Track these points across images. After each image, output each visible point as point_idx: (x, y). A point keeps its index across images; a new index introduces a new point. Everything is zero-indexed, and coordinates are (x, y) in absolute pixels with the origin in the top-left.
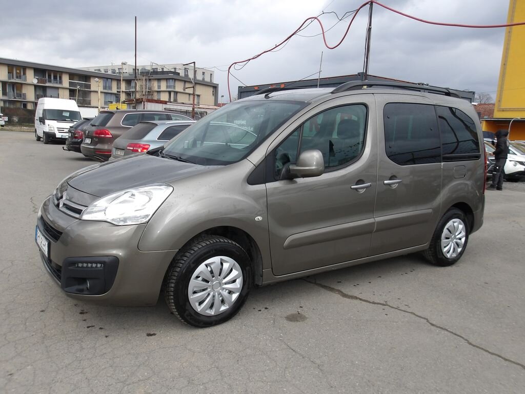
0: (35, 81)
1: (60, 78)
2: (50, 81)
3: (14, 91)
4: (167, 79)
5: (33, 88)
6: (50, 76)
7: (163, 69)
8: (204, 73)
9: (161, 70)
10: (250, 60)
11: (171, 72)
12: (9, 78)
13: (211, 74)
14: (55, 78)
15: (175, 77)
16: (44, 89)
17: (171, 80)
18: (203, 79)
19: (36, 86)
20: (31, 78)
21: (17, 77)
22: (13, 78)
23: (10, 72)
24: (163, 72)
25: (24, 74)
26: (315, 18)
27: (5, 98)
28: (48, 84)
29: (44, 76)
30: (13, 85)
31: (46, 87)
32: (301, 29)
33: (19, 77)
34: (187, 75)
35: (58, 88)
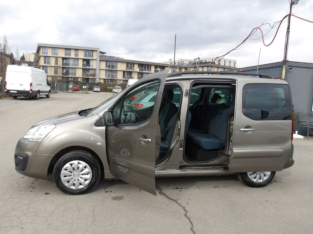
0: (138, 70)
1: (150, 68)
2: (145, 70)
3: (128, 75)
4: (207, 66)
5: (137, 74)
6: (145, 68)
7: (205, 60)
8: (230, 62)
9: (204, 62)
10: (225, 55)
11: (210, 62)
12: (127, 69)
13: (235, 63)
14: (148, 68)
15: (212, 65)
16: (142, 74)
17: (210, 67)
18: (230, 66)
19: (138, 73)
20: (136, 69)
21: (130, 69)
22: (128, 69)
23: (127, 66)
24: (206, 63)
25: (134, 67)
26: (258, 28)
27: (124, 79)
28: (144, 72)
29: (143, 67)
30: (128, 72)
31: (143, 73)
32: (251, 35)
33: (131, 68)
34: (219, 64)
35: (149, 73)
